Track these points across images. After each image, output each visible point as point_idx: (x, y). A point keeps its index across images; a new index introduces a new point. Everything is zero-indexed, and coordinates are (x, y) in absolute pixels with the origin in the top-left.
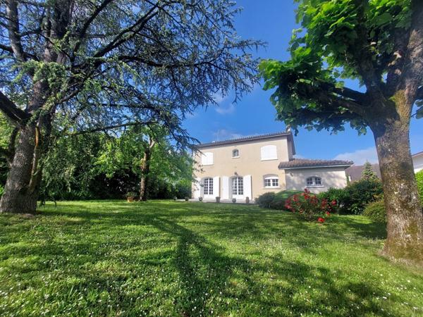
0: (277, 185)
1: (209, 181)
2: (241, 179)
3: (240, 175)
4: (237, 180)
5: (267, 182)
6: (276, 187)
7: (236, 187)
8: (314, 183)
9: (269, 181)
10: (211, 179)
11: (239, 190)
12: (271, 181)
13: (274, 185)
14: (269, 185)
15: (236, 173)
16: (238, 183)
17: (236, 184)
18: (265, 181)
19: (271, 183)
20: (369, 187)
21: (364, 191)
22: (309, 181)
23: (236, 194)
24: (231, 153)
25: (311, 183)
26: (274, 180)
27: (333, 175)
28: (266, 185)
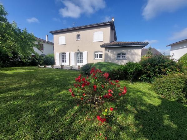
0: (102, 57)
1: (64, 54)
2: (81, 53)
3: (81, 51)
4: (80, 54)
5: (96, 56)
6: (101, 59)
7: (79, 59)
8: (121, 57)
9: (97, 55)
10: (65, 54)
11: (81, 60)
12: (99, 55)
13: (100, 57)
14: (97, 57)
15: (78, 50)
16: (80, 56)
17: (79, 57)
18: (95, 55)
19: (99, 56)
20: (159, 62)
21: (155, 65)
22: (119, 55)
23: (79, 62)
24: (76, 37)
25: (120, 57)
26: (100, 55)
27: (134, 54)
28: (95, 57)
